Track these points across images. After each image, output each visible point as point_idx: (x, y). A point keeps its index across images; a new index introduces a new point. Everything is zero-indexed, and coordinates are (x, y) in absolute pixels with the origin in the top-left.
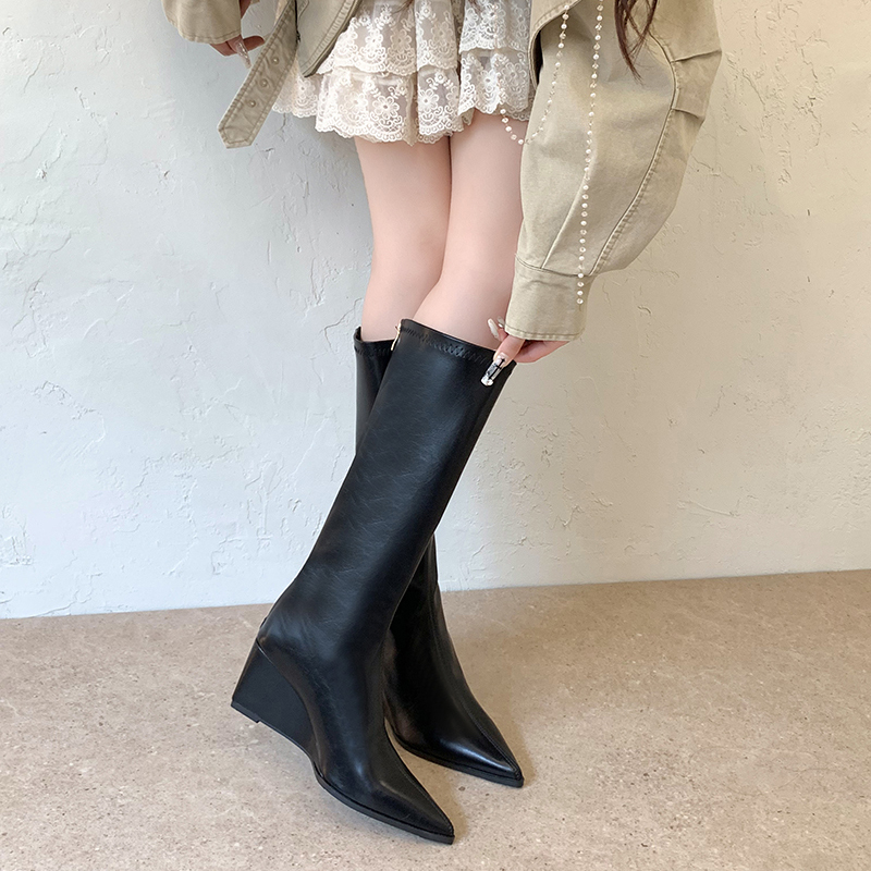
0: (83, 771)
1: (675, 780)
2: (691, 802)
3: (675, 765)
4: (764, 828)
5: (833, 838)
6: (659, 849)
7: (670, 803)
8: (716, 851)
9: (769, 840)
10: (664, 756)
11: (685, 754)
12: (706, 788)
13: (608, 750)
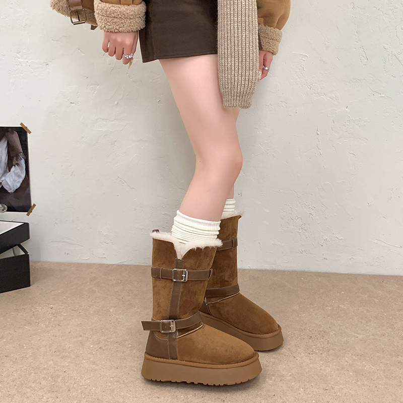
0: (111, 310)
1: (322, 340)
2: (323, 348)
3: (325, 336)
4: (347, 359)
5: (373, 366)
6: (299, 359)
7: (314, 347)
8: (322, 362)
9: (346, 363)
10: (323, 333)
11: (332, 333)
12: (332, 344)
13: (301, 328)
